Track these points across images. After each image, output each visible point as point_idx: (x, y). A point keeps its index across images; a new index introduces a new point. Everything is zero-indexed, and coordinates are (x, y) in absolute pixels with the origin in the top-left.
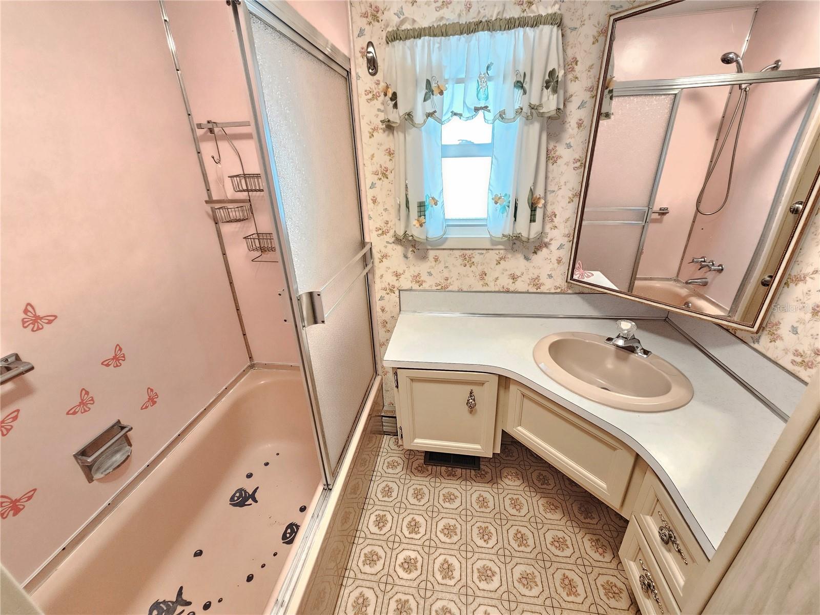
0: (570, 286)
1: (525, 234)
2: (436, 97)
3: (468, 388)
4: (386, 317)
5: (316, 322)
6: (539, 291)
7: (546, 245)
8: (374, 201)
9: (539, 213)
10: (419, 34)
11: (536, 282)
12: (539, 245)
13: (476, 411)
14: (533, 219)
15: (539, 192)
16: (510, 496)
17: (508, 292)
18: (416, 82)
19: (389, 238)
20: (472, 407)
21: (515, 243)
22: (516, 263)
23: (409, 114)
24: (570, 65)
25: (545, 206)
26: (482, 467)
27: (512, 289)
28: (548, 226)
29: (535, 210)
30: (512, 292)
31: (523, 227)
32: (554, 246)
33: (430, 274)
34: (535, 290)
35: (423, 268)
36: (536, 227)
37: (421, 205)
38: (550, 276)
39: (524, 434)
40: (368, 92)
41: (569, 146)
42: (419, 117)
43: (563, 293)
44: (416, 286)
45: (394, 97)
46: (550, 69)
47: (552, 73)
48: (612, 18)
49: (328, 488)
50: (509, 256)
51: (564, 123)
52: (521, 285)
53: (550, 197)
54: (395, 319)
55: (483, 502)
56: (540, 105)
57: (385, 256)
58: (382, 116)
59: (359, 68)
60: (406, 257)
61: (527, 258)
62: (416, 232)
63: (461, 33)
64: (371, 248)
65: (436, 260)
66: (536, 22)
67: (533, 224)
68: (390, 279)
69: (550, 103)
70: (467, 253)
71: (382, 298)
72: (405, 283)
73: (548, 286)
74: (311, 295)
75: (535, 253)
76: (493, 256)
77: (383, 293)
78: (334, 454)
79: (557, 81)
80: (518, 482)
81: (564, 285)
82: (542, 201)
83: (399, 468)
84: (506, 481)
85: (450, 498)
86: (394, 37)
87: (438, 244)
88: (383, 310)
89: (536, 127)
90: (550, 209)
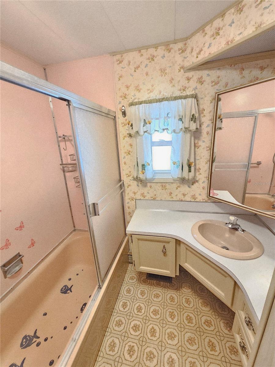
0: (209, 199)
1: (187, 178)
2: (148, 125)
3: (162, 245)
4: (130, 210)
5: (95, 215)
6: (195, 201)
7: (197, 181)
8: (125, 163)
9: (193, 169)
10: (141, 103)
11: (194, 197)
12: (194, 181)
13: (167, 255)
14: (190, 171)
15: (192, 160)
16: (185, 297)
17: (182, 201)
18: (140, 120)
19: (131, 178)
20: (165, 253)
21: (183, 180)
22: (185, 189)
23: (137, 132)
24: (200, 112)
25: (195, 165)
26: (173, 282)
27: (183, 200)
28: (197, 174)
29: (191, 167)
30: (184, 201)
31: (186, 174)
32: (201, 182)
33: (148, 193)
34: (194, 201)
35: (145, 190)
36: (192, 174)
37: (143, 165)
38: (200, 195)
39: (188, 267)
40: (122, 123)
41: (204, 142)
42: (141, 133)
43: (206, 202)
44: (142, 198)
45: (132, 125)
46: (192, 114)
47: (193, 115)
48: (217, 94)
49: (100, 288)
50: (181, 186)
51: (201, 133)
52: (188, 198)
53: (197, 162)
54: (133, 211)
55: (172, 299)
56: (189, 127)
57: (129, 185)
58: (128, 132)
59: (119, 115)
60: (138, 186)
61: (189, 187)
62: (141, 176)
63: (157, 102)
64: (123, 183)
65: (151, 187)
66: (186, 97)
67: (190, 173)
68: (132, 195)
69: (193, 126)
70: (163, 185)
71: (128, 203)
72: (138, 196)
73: (199, 198)
74: (94, 204)
75: (193, 184)
76: (175, 185)
77: (129, 201)
78: (103, 272)
79: (196, 118)
80: (189, 290)
81: (206, 199)
82: (194, 164)
83: (135, 280)
84: (184, 289)
85: (157, 296)
86: (131, 104)
87: (151, 181)
88: (129, 208)
89: (188, 135)
90: (197, 167)
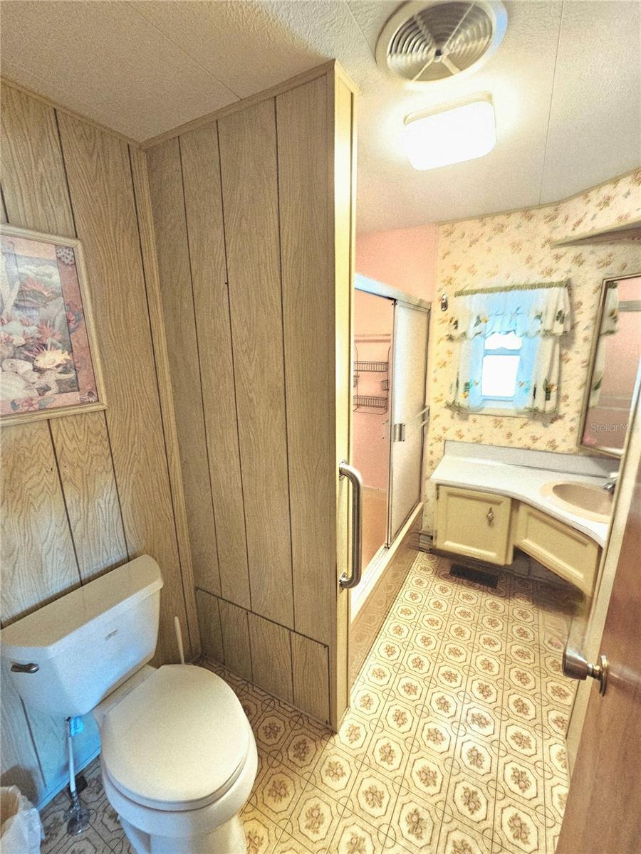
0: (580, 450)
1: (541, 408)
2: (482, 324)
3: (489, 506)
4: (433, 458)
5: (400, 440)
6: (554, 451)
7: (561, 417)
8: (435, 380)
9: (553, 394)
10: (476, 292)
11: (552, 444)
12: (555, 417)
13: (493, 525)
14: (547, 398)
15: (554, 380)
16: (519, 609)
17: (529, 449)
18: (471, 316)
19: (443, 404)
20: (490, 521)
21: (534, 414)
22: (537, 428)
23: (464, 333)
24: (574, 306)
25: (558, 389)
27: (532, 448)
28: (562, 405)
29: (550, 392)
30: (533, 450)
31: (540, 403)
32: (567, 418)
33: (469, 431)
34: (551, 450)
35: (464, 426)
36: (550, 405)
37: (467, 385)
38: (564, 440)
39: (531, 545)
40: (440, 319)
41: (577, 352)
42: (471, 334)
43: (575, 454)
44: (457, 439)
45: (456, 323)
46: (559, 310)
47: (560, 313)
48: (605, 281)
49: (388, 548)
50: (530, 422)
51: (573, 338)
52: (541, 445)
53: (563, 385)
54: (439, 460)
55: (495, 607)
56: (552, 330)
57: (437, 416)
58: (447, 333)
59: (436, 308)
60: (452, 417)
61: (545, 426)
62: (461, 401)
63: (501, 291)
64: (429, 410)
65: (475, 421)
66: (550, 285)
67: (548, 402)
68: (439, 432)
69: (559, 329)
70: (498, 419)
71: (432, 445)
72: (450, 435)
73: (563, 447)
74: (401, 425)
75: (552, 422)
76: (519, 422)
77: (433, 441)
78: (394, 527)
79: (563, 317)
80: (528, 603)
81: (575, 449)
82: (555, 388)
83: (430, 573)
84: (519, 600)
86: (460, 294)
87: (477, 411)
88: (432, 453)
89: (550, 342)
90: (563, 393)
